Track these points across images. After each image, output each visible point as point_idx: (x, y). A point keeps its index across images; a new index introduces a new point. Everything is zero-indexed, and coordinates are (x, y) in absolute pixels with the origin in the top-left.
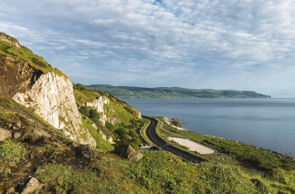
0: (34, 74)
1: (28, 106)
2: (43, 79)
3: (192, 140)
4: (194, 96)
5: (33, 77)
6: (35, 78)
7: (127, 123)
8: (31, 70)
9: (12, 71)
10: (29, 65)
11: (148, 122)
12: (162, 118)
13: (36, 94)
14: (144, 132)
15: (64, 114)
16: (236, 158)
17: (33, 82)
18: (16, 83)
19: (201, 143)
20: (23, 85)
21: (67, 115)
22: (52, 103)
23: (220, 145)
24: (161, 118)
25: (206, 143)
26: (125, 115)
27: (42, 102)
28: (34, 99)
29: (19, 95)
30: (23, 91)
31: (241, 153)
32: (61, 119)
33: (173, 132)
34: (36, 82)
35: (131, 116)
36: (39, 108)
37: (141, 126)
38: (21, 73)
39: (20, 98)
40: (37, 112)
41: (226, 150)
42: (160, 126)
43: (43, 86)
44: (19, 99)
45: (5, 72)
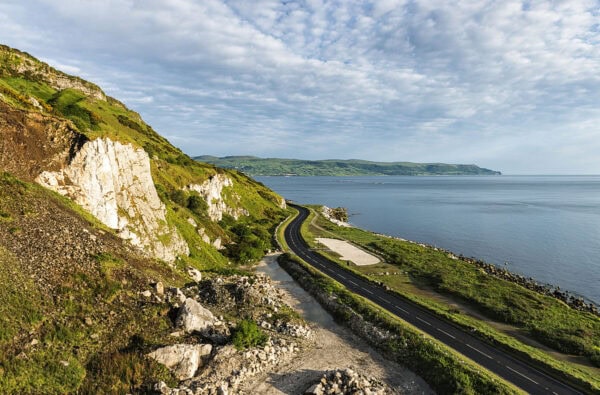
0: (75, 140)
1: (64, 192)
2: (88, 149)
3: (352, 242)
4: (382, 172)
5: (73, 146)
6: (76, 148)
7: (260, 216)
8: (70, 135)
9: (37, 136)
10: (68, 127)
11: (293, 214)
12: (320, 207)
13: (79, 173)
14: (283, 229)
15: (127, 205)
16: (409, 273)
17: (72, 155)
18: (44, 155)
19: (365, 248)
20: (56, 158)
21: (134, 206)
22: (104, 187)
23: (392, 251)
24: (317, 208)
25: (372, 248)
26: (258, 203)
27: (87, 186)
28: (75, 182)
29: (47, 174)
30: (56, 168)
31: (420, 265)
32: (122, 212)
33: (327, 229)
34: (78, 154)
35: (268, 205)
36: (83, 196)
37: (282, 220)
38: (52, 139)
39: (50, 180)
40: (80, 202)
41: (398, 259)
42: (312, 219)
43: (88, 159)
44: (47, 181)
45: (24, 137)
